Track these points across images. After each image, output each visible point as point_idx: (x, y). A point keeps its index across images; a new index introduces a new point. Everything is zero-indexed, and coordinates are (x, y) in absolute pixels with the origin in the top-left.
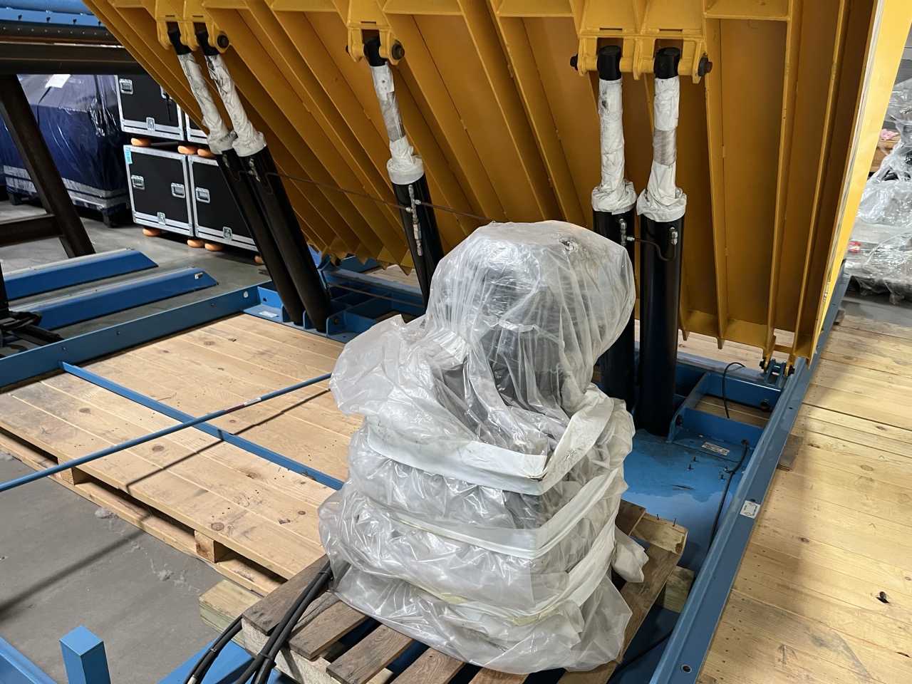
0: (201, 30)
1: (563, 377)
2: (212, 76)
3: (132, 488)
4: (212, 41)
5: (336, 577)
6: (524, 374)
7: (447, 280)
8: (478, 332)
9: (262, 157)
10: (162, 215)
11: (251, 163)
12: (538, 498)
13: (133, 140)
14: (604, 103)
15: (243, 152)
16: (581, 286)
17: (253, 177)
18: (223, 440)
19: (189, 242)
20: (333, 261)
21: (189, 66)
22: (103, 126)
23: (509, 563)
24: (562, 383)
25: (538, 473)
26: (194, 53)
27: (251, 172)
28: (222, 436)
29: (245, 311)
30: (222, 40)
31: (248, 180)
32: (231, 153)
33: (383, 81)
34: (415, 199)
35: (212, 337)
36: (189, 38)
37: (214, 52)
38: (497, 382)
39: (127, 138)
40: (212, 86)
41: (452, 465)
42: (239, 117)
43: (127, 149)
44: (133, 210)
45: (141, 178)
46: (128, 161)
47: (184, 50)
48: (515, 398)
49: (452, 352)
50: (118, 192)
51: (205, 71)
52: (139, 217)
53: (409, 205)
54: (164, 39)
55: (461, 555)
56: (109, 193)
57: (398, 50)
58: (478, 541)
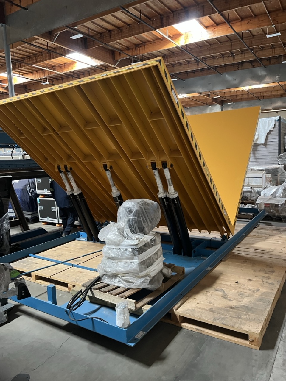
0: (66, 167)
1: (144, 228)
2: (68, 177)
3: (51, 276)
4: (68, 169)
5: (101, 278)
6: (135, 228)
7: (120, 211)
8: (126, 220)
9: (80, 195)
10: (48, 217)
11: (78, 196)
12: (138, 249)
13: (40, 196)
14: (155, 175)
15: (75, 194)
16: (145, 209)
17: (78, 200)
18: (73, 266)
19: (57, 225)
20: (101, 223)
21: (63, 176)
22: (31, 193)
23: (134, 264)
24: (144, 229)
25: (137, 243)
26: (64, 172)
27: (78, 199)
28: (73, 265)
29: (76, 239)
30: (71, 169)
31: (77, 201)
32: (73, 195)
33: (108, 175)
34: (119, 200)
35: (67, 246)
36: (63, 169)
37: (69, 172)
38: (131, 230)
39: (38, 196)
40: (68, 179)
41: (122, 246)
42: (75, 186)
43: (38, 199)
44: (39, 217)
45: (42, 207)
46: (38, 202)
47: (61, 172)
48: (134, 233)
49: (121, 225)
50: (34, 212)
51: (66, 176)
52: (41, 219)
53: (117, 202)
54: (57, 170)
55: (125, 264)
56: (32, 213)
57: (111, 167)
58: (128, 261)
